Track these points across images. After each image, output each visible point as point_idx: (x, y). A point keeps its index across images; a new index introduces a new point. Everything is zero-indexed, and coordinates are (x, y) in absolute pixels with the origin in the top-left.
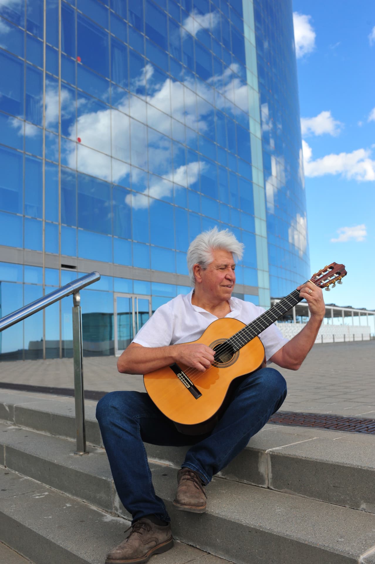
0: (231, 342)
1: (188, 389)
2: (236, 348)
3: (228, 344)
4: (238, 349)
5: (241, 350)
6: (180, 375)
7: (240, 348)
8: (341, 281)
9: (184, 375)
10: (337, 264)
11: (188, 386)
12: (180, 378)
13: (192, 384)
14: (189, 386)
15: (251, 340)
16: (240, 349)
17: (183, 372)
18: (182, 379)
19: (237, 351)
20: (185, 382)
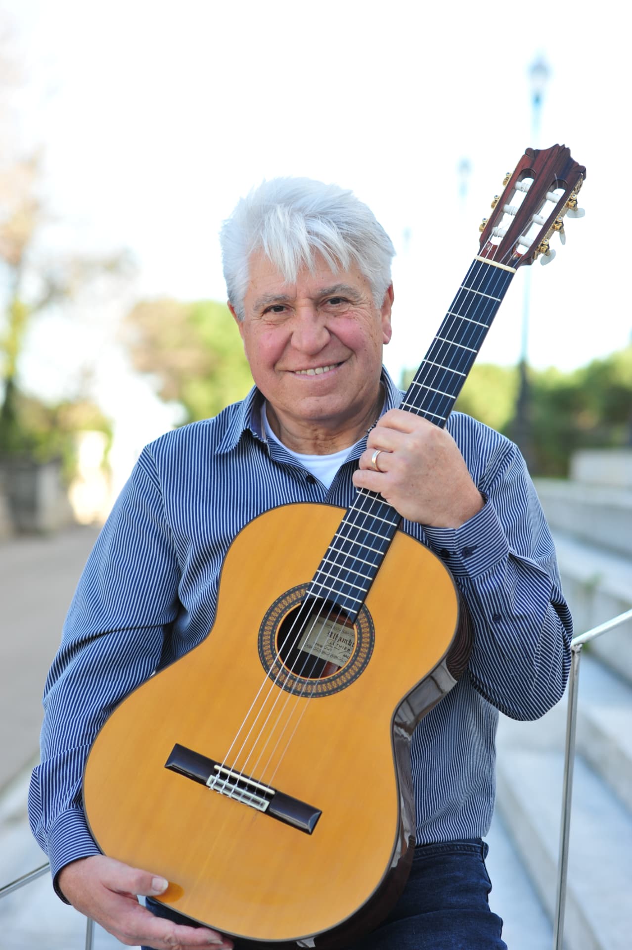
0: (325, 591)
1: (267, 812)
2: (350, 603)
3: (320, 601)
4: (360, 602)
5: (369, 603)
6: (217, 778)
7: (364, 596)
8: (578, 206)
9: (229, 773)
10: (538, 151)
11: (262, 805)
12: (221, 790)
13: (272, 792)
14: (267, 803)
15: (386, 551)
16: (364, 600)
17: (220, 765)
18: (229, 789)
19: (359, 612)
20: (245, 797)
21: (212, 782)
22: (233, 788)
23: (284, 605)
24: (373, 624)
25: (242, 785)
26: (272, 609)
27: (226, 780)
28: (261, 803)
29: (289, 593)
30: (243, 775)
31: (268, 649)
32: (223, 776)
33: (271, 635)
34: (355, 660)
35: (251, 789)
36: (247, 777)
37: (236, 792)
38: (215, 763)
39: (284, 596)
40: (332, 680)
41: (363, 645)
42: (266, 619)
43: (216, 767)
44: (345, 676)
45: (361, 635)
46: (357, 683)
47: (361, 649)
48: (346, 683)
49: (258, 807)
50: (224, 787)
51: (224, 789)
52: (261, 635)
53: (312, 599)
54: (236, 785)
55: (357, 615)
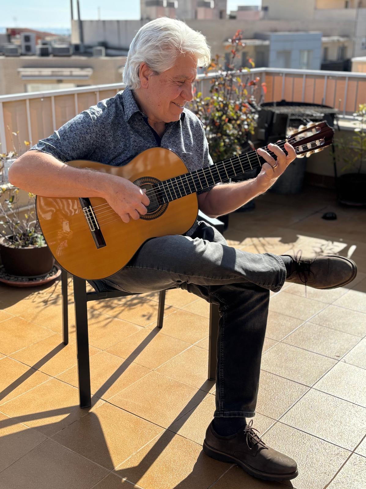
0: (163, 190)
1: (92, 233)
2: (166, 199)
6: (87, 210)
11: (93, 229)
12: (85, 214)
13: (98, 228)
14: (94, 230)
15: (187, 194)
17: (92, 207)
18: (88, 216)
20: (90, 222)
21: (85, 209)
32: (90, 211)
36: (96, 218)
43: (90, 207)
45: (160, 210)
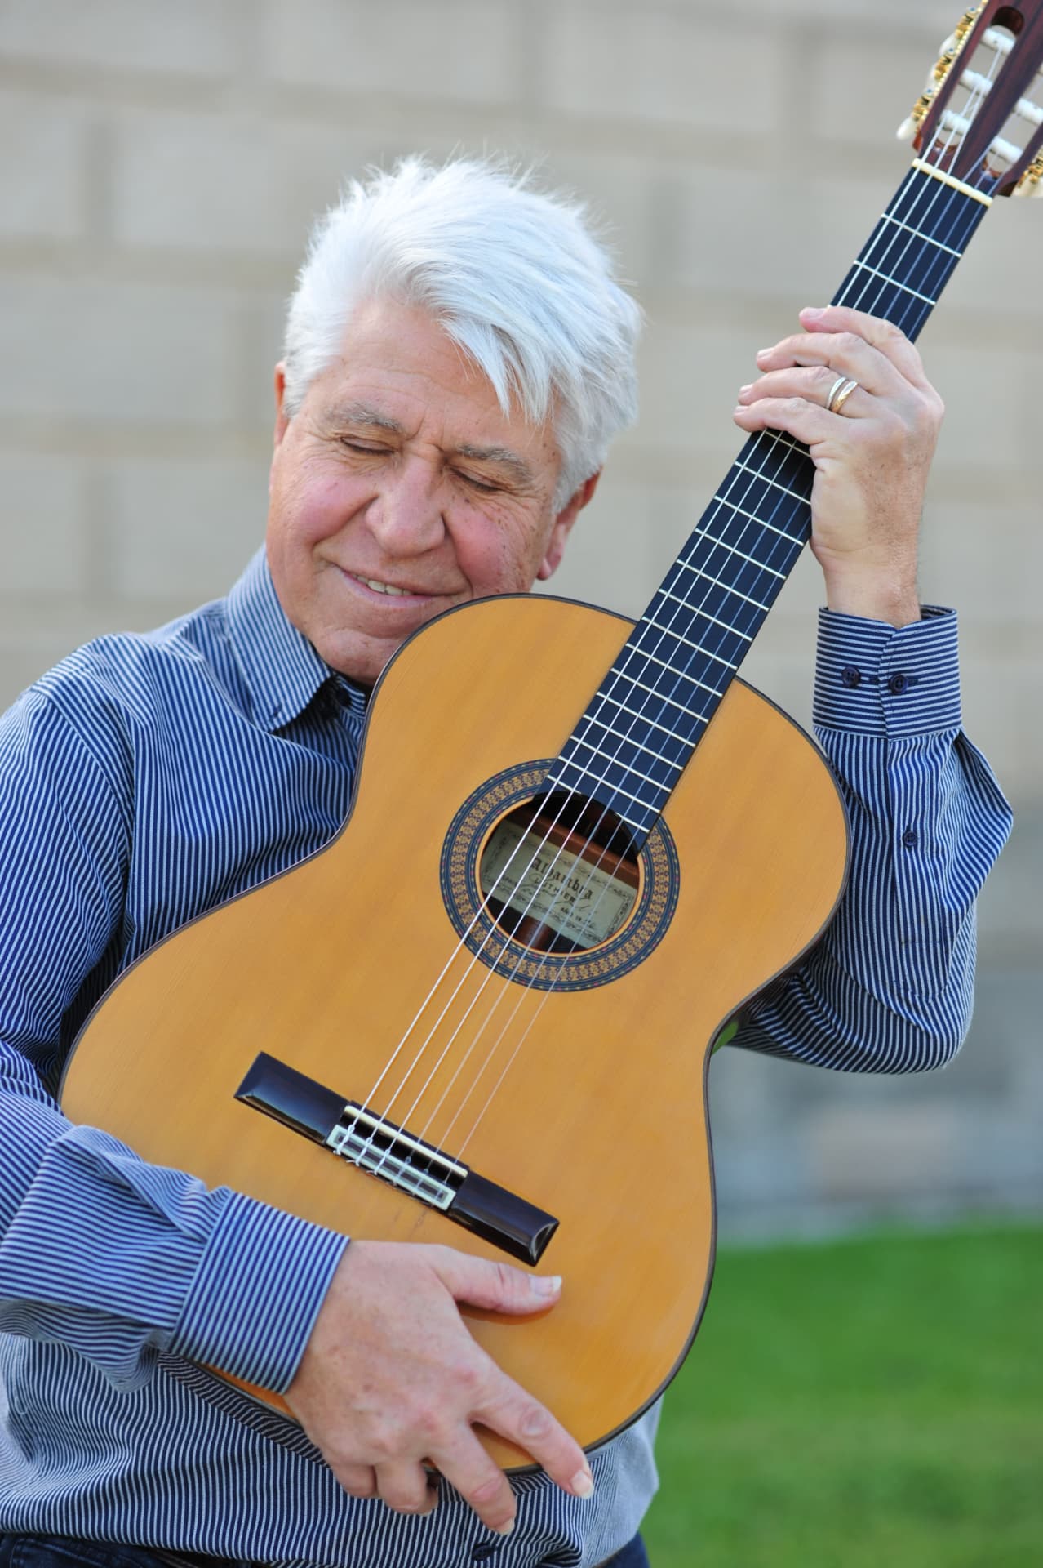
3: (578, 801)
4: (656, 810)
9: (378, 1125)
16: (662, 808)
19: (651, 831)
22: (383, 1157)
23: (497, 798)
24: (677, 858)
25: (401, 1151)
26: (472, 802)
27: (368, 1139)
28: (440, 1192)
29: (508, 775)
30: (404, 1132)
31: (462, 883)
33: (469, 855)
34: (638, 925)
35: (420, 1161)
37: (387, 1165)
38: (345, 1103)
39: (498, 780)
40: (590, 961)
41: (654, 898)
42: (459, 821)
44: (616, 955)
46: (638, 971)
47: (652, 906)
48: (618, 970)
49: (434, 1201)
50: (364, 1152)
51: (363, 1157)
52: (447, 853)
53: (560, 795)
54: (388, 1151)
55: (648, 836)
